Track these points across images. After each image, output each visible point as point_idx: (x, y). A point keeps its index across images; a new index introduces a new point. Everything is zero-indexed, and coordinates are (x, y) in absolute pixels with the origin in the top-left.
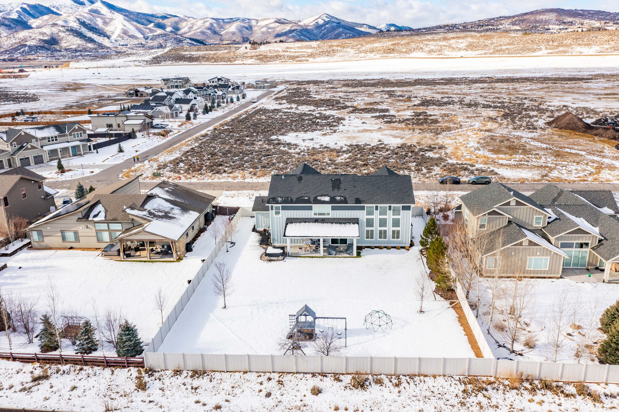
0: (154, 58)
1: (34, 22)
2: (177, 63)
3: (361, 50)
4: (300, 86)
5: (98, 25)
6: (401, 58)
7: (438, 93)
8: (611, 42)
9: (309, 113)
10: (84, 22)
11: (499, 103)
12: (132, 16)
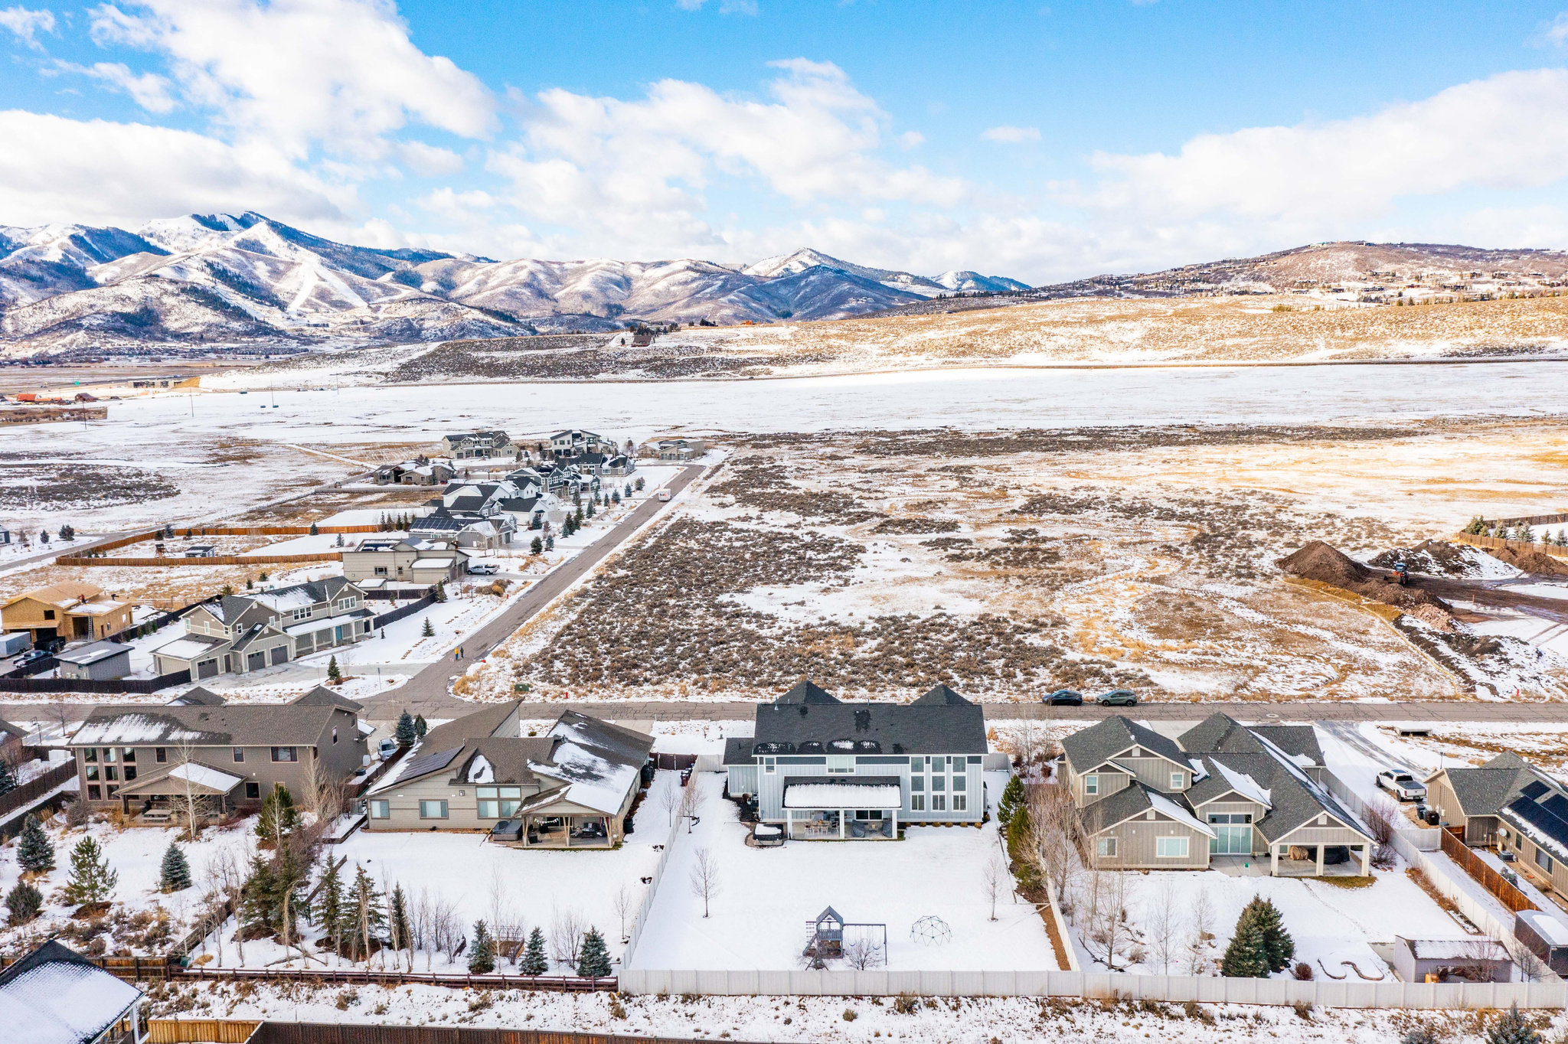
0: (404, 366)
1: (101, 271)
2: (458, 380)
3: (895, 346)
4: (758, 452)
5: (258, 278)
6: (990, 366)
7: (1068, 474)
8: (1476, 331)
9: (789, 531)
10: (225, 271)
11: (1195, 505)
12: (341, 257)
